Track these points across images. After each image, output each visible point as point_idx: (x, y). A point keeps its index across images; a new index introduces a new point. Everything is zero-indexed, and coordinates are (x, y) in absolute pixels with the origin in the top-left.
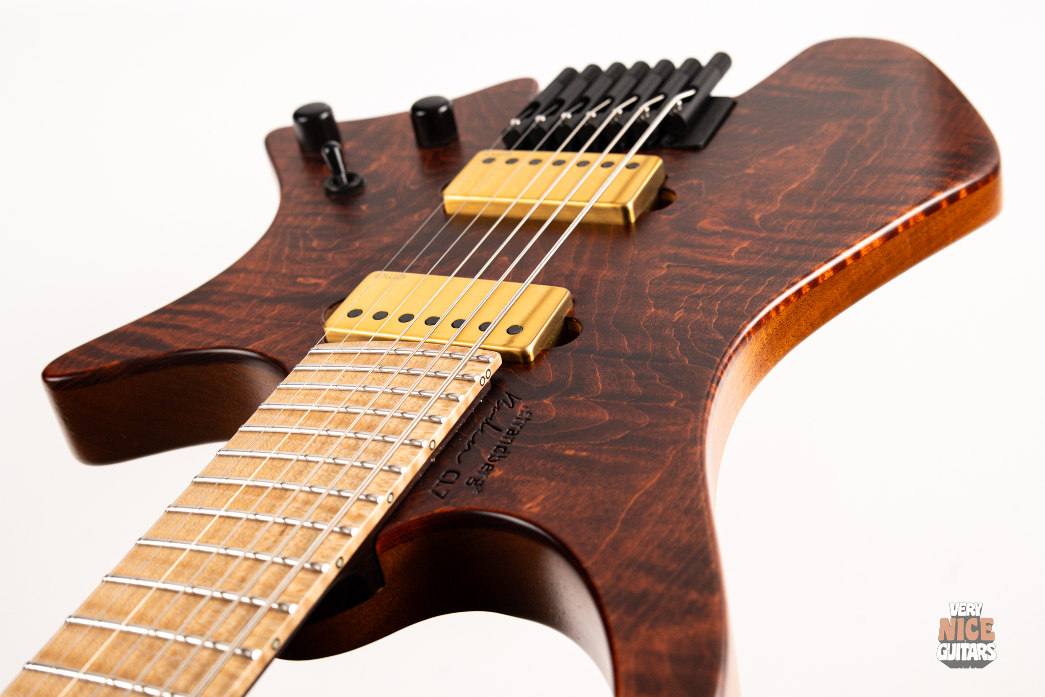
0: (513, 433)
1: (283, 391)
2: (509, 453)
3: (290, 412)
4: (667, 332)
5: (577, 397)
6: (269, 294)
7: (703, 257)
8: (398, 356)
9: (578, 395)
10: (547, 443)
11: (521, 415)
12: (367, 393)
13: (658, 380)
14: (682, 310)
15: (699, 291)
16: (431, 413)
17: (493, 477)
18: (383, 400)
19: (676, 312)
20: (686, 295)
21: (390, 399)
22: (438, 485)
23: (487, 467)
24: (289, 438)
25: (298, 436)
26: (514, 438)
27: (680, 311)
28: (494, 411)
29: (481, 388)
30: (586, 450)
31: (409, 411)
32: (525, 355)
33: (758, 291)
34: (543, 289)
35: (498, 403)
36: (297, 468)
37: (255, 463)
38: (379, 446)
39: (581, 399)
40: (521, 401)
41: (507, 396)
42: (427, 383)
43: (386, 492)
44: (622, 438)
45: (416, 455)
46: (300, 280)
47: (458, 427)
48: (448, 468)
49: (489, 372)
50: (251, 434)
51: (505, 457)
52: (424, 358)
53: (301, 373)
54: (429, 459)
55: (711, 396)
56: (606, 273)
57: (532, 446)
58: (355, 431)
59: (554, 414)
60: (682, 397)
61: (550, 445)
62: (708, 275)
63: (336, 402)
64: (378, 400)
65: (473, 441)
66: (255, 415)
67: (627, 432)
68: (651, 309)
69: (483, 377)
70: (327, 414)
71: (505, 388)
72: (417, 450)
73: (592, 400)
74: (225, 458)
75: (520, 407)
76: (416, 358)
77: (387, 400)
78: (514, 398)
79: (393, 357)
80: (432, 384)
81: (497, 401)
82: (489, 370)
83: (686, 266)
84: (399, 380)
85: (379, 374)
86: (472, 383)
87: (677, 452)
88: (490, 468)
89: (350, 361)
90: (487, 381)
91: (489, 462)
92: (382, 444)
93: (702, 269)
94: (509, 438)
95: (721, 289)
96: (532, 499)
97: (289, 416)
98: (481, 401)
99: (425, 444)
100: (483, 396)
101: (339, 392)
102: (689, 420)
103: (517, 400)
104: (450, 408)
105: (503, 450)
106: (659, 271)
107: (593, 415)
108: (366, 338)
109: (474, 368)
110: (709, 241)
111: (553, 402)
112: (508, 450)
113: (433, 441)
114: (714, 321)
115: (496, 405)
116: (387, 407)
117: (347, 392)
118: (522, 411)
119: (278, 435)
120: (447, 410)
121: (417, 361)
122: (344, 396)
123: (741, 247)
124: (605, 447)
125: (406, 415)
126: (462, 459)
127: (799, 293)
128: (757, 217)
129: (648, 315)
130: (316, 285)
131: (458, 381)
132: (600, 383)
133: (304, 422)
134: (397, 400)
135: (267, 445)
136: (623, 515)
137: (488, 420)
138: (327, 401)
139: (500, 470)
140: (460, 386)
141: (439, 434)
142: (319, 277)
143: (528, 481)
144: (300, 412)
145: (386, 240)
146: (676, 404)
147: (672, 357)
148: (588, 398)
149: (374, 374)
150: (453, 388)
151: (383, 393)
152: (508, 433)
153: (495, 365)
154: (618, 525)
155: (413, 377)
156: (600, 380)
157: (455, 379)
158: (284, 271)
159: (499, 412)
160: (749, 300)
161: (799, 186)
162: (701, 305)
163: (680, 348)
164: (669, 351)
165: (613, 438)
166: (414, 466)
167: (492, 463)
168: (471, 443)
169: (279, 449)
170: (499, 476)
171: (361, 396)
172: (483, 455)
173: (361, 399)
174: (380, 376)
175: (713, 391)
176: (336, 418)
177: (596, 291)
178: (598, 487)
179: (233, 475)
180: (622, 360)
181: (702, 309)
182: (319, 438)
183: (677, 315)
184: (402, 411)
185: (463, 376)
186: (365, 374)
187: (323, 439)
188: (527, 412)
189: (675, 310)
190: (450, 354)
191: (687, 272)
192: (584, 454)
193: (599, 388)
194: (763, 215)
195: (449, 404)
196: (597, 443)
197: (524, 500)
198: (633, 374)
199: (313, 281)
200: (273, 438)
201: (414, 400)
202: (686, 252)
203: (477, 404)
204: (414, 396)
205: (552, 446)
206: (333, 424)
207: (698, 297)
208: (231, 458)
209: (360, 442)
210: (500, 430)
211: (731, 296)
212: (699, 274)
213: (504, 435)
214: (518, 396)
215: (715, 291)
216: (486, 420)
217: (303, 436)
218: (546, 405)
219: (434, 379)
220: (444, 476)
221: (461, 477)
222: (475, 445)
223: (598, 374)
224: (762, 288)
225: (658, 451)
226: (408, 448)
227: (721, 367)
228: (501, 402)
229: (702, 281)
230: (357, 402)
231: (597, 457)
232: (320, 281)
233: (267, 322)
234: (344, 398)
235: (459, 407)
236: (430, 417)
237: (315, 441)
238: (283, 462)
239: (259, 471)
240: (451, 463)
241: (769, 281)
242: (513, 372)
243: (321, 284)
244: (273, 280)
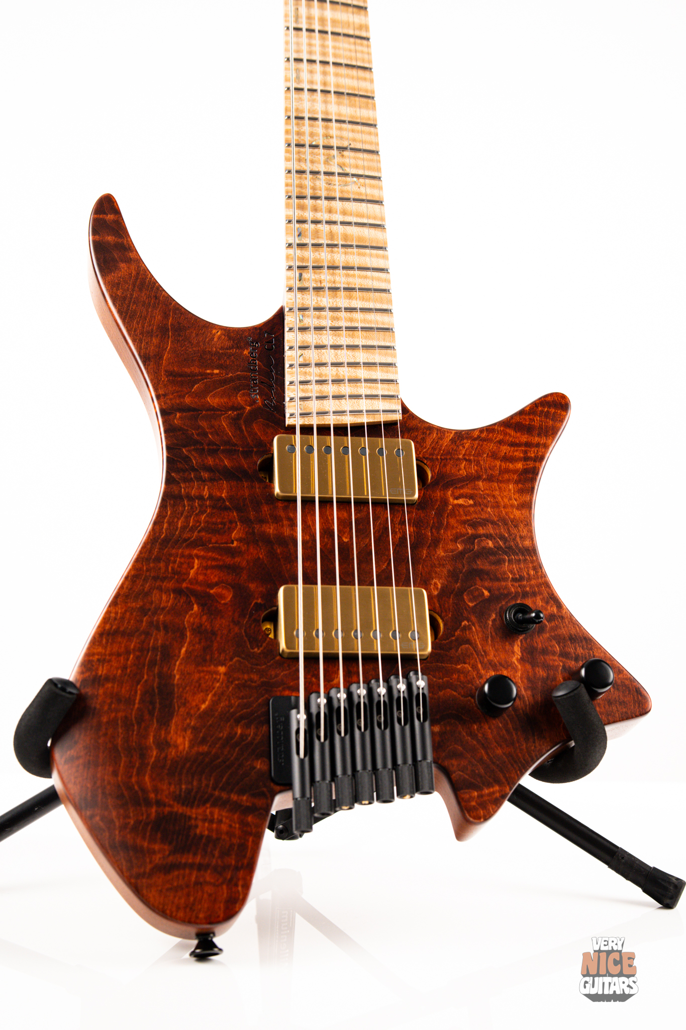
4: (206, 475)
10: (231, 376)
13: (194, 433)
15: (203, 518)
17: (247, 349)
19: (209, 495)
20: (209, 513)
27: (207, 496)
30: (209, 374)
33: (166, 522)
40: (263, 408)
44: (194, 386)
46: (471, 502)
57: (238, 373)
59: (239, 399)
60: (175, 421)
62: (204, 535)
67: (193, 390)
68: (225, 496)
73: (223, 412)
83: (222, 544)
87: (161, 379)
93: (210, 542)
95: (190, 521)
96: (219, 338)
102: (164, 404)
106: (237, 537)
107: (217, 400)
110: (217, 572)
111: (244, 408)
114: (183, 489)
123: (194, 570)
124: (200, 377)
128: (195, 607)
129: (225, 491)
130: (457, 498)
132: (226, 426)
136: (170, 333)
139: (246, 354)
142: (460, 506)
143: (227, 349)
147: (193, 453)
148: (226, 413)
150: (295, 391)
154: (170, 328)
156: (227, 429)
157: (296, 399)
158: (489, 510)
161: (180, 652)
162: (197, 504)
167: (252, 359)
170: (244, 350)
178: (191, 350)
189: (211, 497)
191: (218, 537)
192: (208, 371)
194: (192, 610)
197: (223, 337)
198: (210, 437)
199: (461, 501)
205: (228, 375)
214: (266, 411)
215: (193, 519)
218: (247, 405)
223: (230, 434)
224: (165, 524)
225: (171, 378)
232: (456, 502)
243: (454, 499)
244: (489, 499)
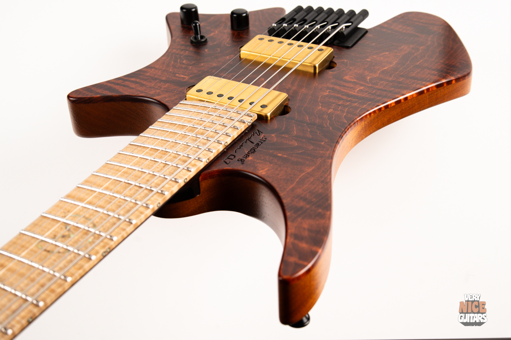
0: (258, 145)
1: (168, 116)
2: (255, 152)
3: (170, 124)
4: (325, 116)
5: (285, 135)
6: (164, 79)
7: (344, 90)
8: (216, 109)
9: (286, 135)
10: (271, 150)
11: (262, 139)
12: (202, 121)
13: (318, 133)
14: (332, 109)
15: (340, 103)
16: (227, 132)
17: (248, 159)
18: (208, 124)
19: (329, 109)
20: (334, 104)
21: (211, 125)
22: (226, 159)
23: (246, 155)
24: (169, 133)
25: (173, 133)
26: (258, 147)
28: (252, 136)
29: (248, 126)
30: (286, 155)
31: (218, 130)
32: (266, 117)
33: (364, 106)
34: (278, 92)
35: (254, 133)
36: (171, 144)
37: (155, 140)
38: (205, 141)
39: (287, 136)
40: (263, 134)
41: (257, 131)
42: (226, 121)
43: (206, 158)
44: (301, 152)
45: (219, 147)
46: (177, 75)
47: (236, 140)
48: (231, 154)
49: (251, 120)
50: (154, 130)
51: (254, 153)
52: (226, 111)
53: (176, 110)
54: (224, 149)
55: (338, 142)
56: (304, 90)
57: (265, 151)
58: (196, 134)
59: (275, 140)
60: (327, 141)
61: (272, 151)
62: (344, 97)
63: (189, 123)
64: (206, 124)
65: (242, 146)
66: (156, 123)
67: (303, 151)
68: (320, 107)
69: (249, 122)
70: (185, 127)
71: (257, 128)
72: (220, 145)
73: (291, 137)
74: (143, 137)
75: (262, 136)
76: (223, 111)
77: (210, 125)
78: (260, 132)
79: (214, 109)
80: (228, 122)
81: (253, 133)
82: (252, 120)
83: (336, 93)
84: (215, 118)
85: (207, 115)
86: (245, 123)
87: (322, 161)
88: (247, 156)
89: (196, 108)
90: (250, 124)
91: (247, 154)
92: (206, 141)
93: (343, 95)
94: (256, 146)
95: (349, 103)
96: (262, 169)
97: (170, 125)
98: (247, 131)
99: (223, 143)
100: (248, 130)
101: (191, 119)
103: (261, 133)
104: (234, 131)
105: (253, 151)
106: (325, 93)
107: (291, 143)
108: (204, 101)
109: (246, 118)
110: (347, 85)
111: (275, 136)
112: (255, 151)
113: (227, 142)
114: (344, 115)
115: (253, 134)
116: (209, 127)
117: (194, 120)
118: (263, 138)
119: (165, 131)
120: (233, 132)
121: (223, 112)
122: (193, 121)
123: (360, 89)
124: (294, 155)
125: (217, 132)
126: (237, 151)
127: (380, 109)
128: (368, 78)
129: (318, 109)
130: (184, 78)
131: (239, 122)
132: (295, 131)
133: (176, 128)
134: (214, 125)
135: (160, 134)
136: (297, 180)
137: (249, 139)
138: (186, 122)
139: (251, 158)
140: (240, 124)
141: (229, 141)
142: (185, 75)
143: (262, 163)
144: (174, 124)
145: (214, 65)
146: (324, 143)
147: (325, 126)
149: (206, 114)
150: (237, 124)
151: (208, 122)
152: (256, 145)
153: (254, 118)
154: (295, 183)
155: (221, 118)
156: (295, 130)
157: (238, 121)
158: (171, 70)
159: (254, 136)
160: (360, 109)
161: (388, 68)
162: (340, 108)
163: (329, 123)
164: (325, 124)
165: (297, 152)
166: (218, 150)
168: (241, 146)
169: (165, 137)
171: (199, 122)
172: (245, 151)
173: (199, 123)
174: (208, 115)
175: (339, 140)
176: (189, 128)
177: (298, 97)
178: (289, 169)
179: (146, 143)
180: (305, 124)
181: (340, 110)
182: (181, 135)
183: (330, 111)
184: (215, 130)
185: (241, 120)
186: (202, 114)
187: (183, 135)
188: (265, 138)
189: (330, 108)
190: (237, 111)
191: (337, 95)
192: (285, 156)
193: (294, 134)
194: (371, 78)
195: (234, 130)
196: (291, 153)
197: (260, 169)
198: (309, 130)
199: (182, 76)
200: (162, 132)
201: (221, 126)
202: (337, 87)
203: (245, 132)
204: (221, 125)
206: (187, 130)
207: (339, 105)
208: (145, 137)
209: (198, 138)
210: (253, 143)
211: (353, 106)
212: (341, 97)
213: (254, 145)
214: (262, 132)
215: (346, 104)
216: (248, 139)
217: (175, 133)
218: (273, 136)
219: (229, 120)
220: (229, 156)
221: (236, 158)
222: (243, 147)
223: (295, 128)
224: (366, 106)
225: (315, 159)
226: (216, 143)
227: (344, 132)
228: (255, 133)
229: (342, 99)
230: (198, 124)
231: (290, 158)
232: (185, 77)
233: (162, 89)
234: (193, 122)
235: (238, 132)
236: (226, 133)
237: (179, 136)
238: (166, 142)
239: (156, 144)
240: (232, 152)
241: (369, 103)
242: (261, 122)
243: (186, 78)
244: (166, 73)
